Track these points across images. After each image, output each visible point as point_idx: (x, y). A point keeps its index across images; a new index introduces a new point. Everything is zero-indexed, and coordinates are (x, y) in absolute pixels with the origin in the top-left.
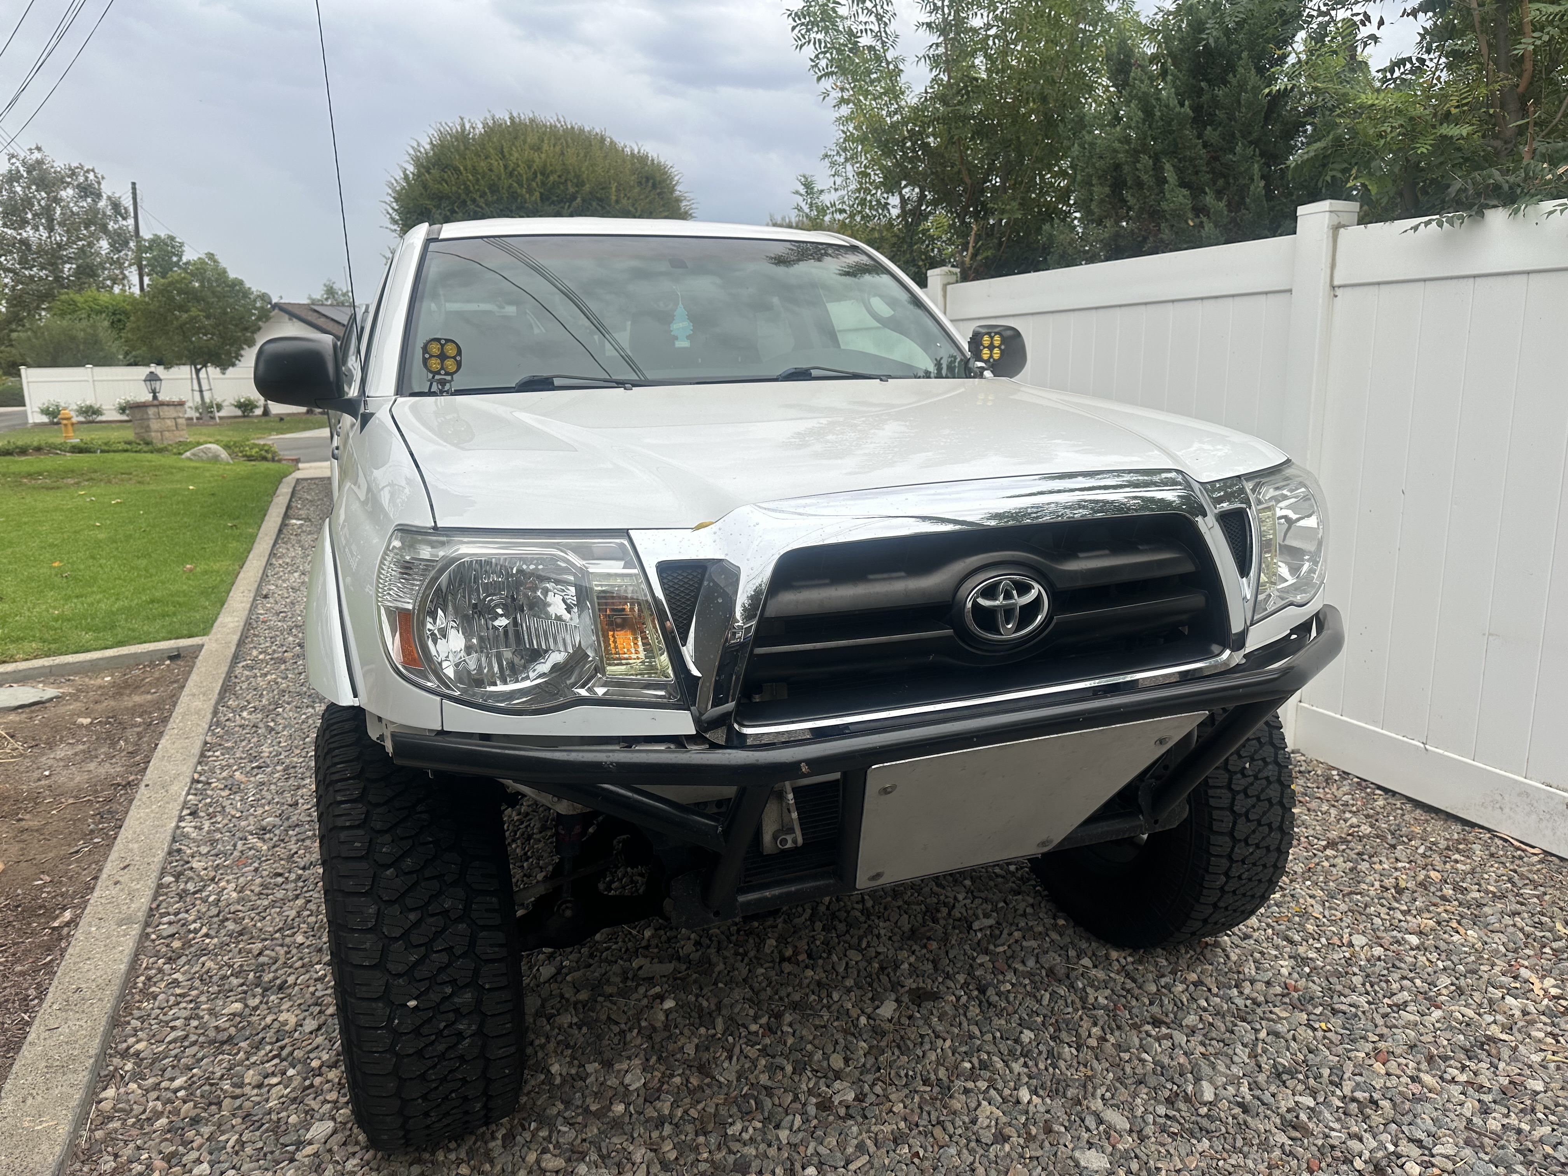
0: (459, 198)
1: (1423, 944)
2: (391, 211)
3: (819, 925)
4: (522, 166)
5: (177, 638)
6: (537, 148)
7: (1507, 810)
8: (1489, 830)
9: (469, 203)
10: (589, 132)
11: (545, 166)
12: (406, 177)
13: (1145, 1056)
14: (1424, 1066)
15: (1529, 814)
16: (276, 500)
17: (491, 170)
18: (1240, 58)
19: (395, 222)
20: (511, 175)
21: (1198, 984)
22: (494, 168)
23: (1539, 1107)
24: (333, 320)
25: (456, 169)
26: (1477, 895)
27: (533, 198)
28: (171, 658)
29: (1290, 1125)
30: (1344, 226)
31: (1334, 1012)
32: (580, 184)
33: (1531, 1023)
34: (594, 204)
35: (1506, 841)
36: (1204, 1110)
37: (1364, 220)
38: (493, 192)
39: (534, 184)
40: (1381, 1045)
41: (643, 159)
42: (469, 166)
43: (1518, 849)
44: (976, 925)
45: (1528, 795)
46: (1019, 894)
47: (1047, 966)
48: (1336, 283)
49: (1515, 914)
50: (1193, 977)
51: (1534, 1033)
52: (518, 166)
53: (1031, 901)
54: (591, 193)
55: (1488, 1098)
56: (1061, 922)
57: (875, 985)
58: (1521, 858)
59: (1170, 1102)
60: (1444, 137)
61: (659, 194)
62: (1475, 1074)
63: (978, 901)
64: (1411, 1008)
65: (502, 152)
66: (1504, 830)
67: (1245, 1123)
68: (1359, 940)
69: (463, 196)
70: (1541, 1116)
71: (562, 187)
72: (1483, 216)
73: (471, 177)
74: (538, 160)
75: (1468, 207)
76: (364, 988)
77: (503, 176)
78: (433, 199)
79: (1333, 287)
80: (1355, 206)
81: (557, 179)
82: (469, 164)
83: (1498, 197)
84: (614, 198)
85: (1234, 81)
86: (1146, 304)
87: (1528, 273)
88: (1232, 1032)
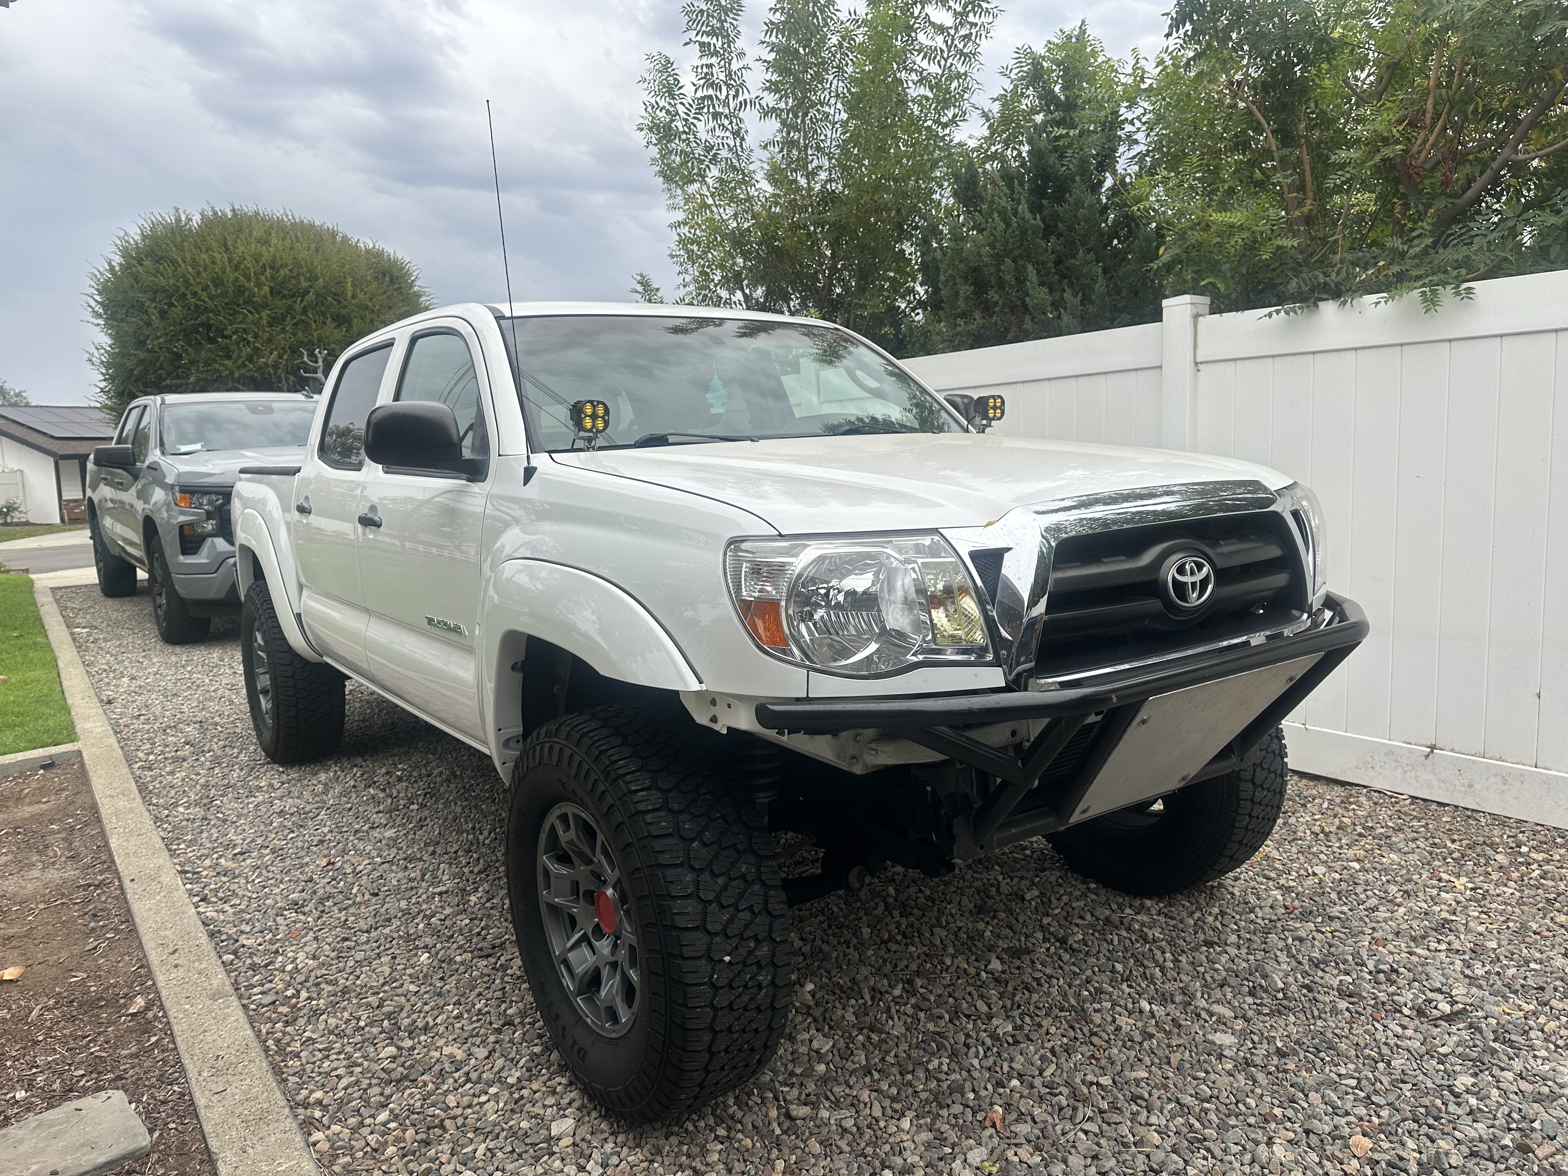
0: (177, 291)
1: (1363, 867)
2: (93, 304)
3: (896, 913)
4: (249, 259)
5: (43, 747)
6: (266, 242)
7: (1377, 768)
8: (1365, 787)
9: (189, 296)
10: (321, 226)
11: (274, 257)
12: (112, 269)
13: (1217, 966)
14: (1412, 944)
15: (1396, 768)
16: (43, 611)
17: (213, 263)
18: (1074, 181)
19: (98, 315)
20: (236, 268)
21: (1223, 913)
22: (218, 261)
23: (1502, 958)
24: (15, 421)
25: (174, 262)
26: (1382, 830)
27: (263, 292)
28: (44, 767)
29: (1343, 993)
30: (1201, 315)
31: (1331, 918)
32: (313, 279)
33: (1466, 907)
34: (330, 299)
35: (1379, 792)
36: (1280, 995)
37: (1215, 310)
38: (216, 286)
39: (263, 278)
40: (1375, 935)
41: (379, 255)
42: (188, 259)
43: (1391, 797)
44: (1028, 897)
45: (1393, 753)
46: (1045, 870)
47: (1102, 917)
48: (1199, 360)
49: (1414, 840)
50: (1216, 910)
51: (1471, 914)
52: (245, 259)
53: (1058, 874)
54: (325, 287)
55: (1467, 957)
56: (1093, 886)
57: (973, 949)
58: (1396, 803)
59: (1251, 994)
60: (1279, 248)
61: (396, 290)
62: (1449, 944)
63: (1016, 880)
64: (1381, 908)
65: (225, 245)
66: (1377, 786)
67: (1314, 999)
68: (1320, 870)
69: (182, 290)
70: (1505, 962)
71: (293, 282)
72: (1318, 307)
73: (191, 270)
74: (266, 254)
75: (1304, 300)
76: (690, 948)
77: (228, 269)
78: (146, 292)
79: (1196, 364)
80: (1206, 300)
81: (288, 273)
82: (188, 256)
83: (1327, 292)
84: (350, 294)
85: (1071, 200)
86: (1023, 382)
87: (1356, 349)
88: (1265, 943)
